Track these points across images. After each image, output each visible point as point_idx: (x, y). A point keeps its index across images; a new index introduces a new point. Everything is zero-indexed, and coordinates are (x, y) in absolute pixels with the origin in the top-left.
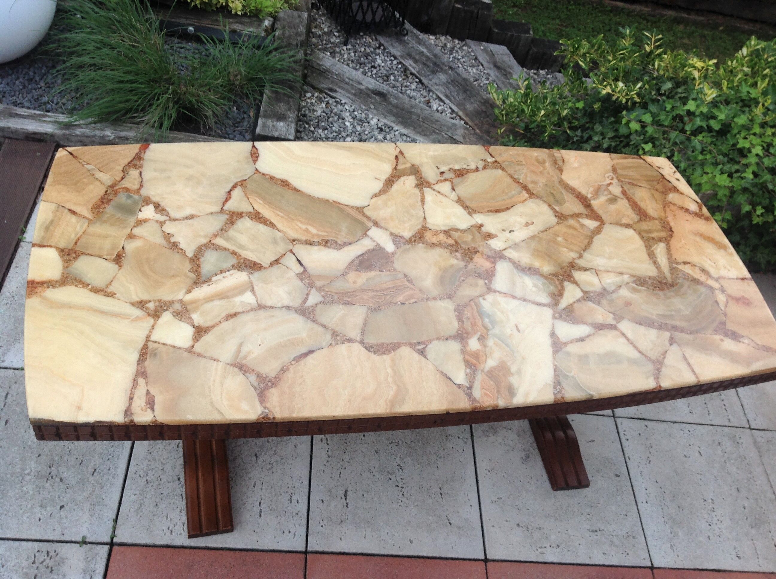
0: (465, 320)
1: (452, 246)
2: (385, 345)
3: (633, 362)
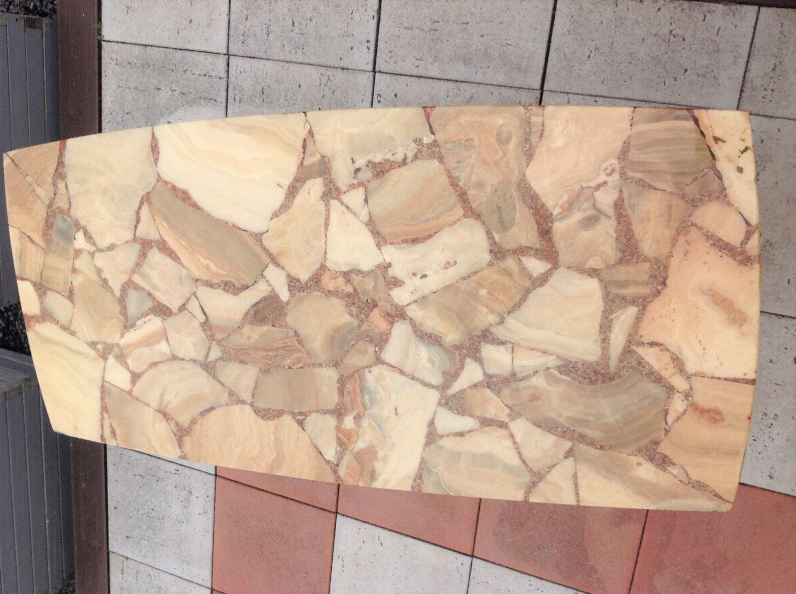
0: (345, 394)
1: (349, 295)
2: (271, 411)
3: (509, 469)
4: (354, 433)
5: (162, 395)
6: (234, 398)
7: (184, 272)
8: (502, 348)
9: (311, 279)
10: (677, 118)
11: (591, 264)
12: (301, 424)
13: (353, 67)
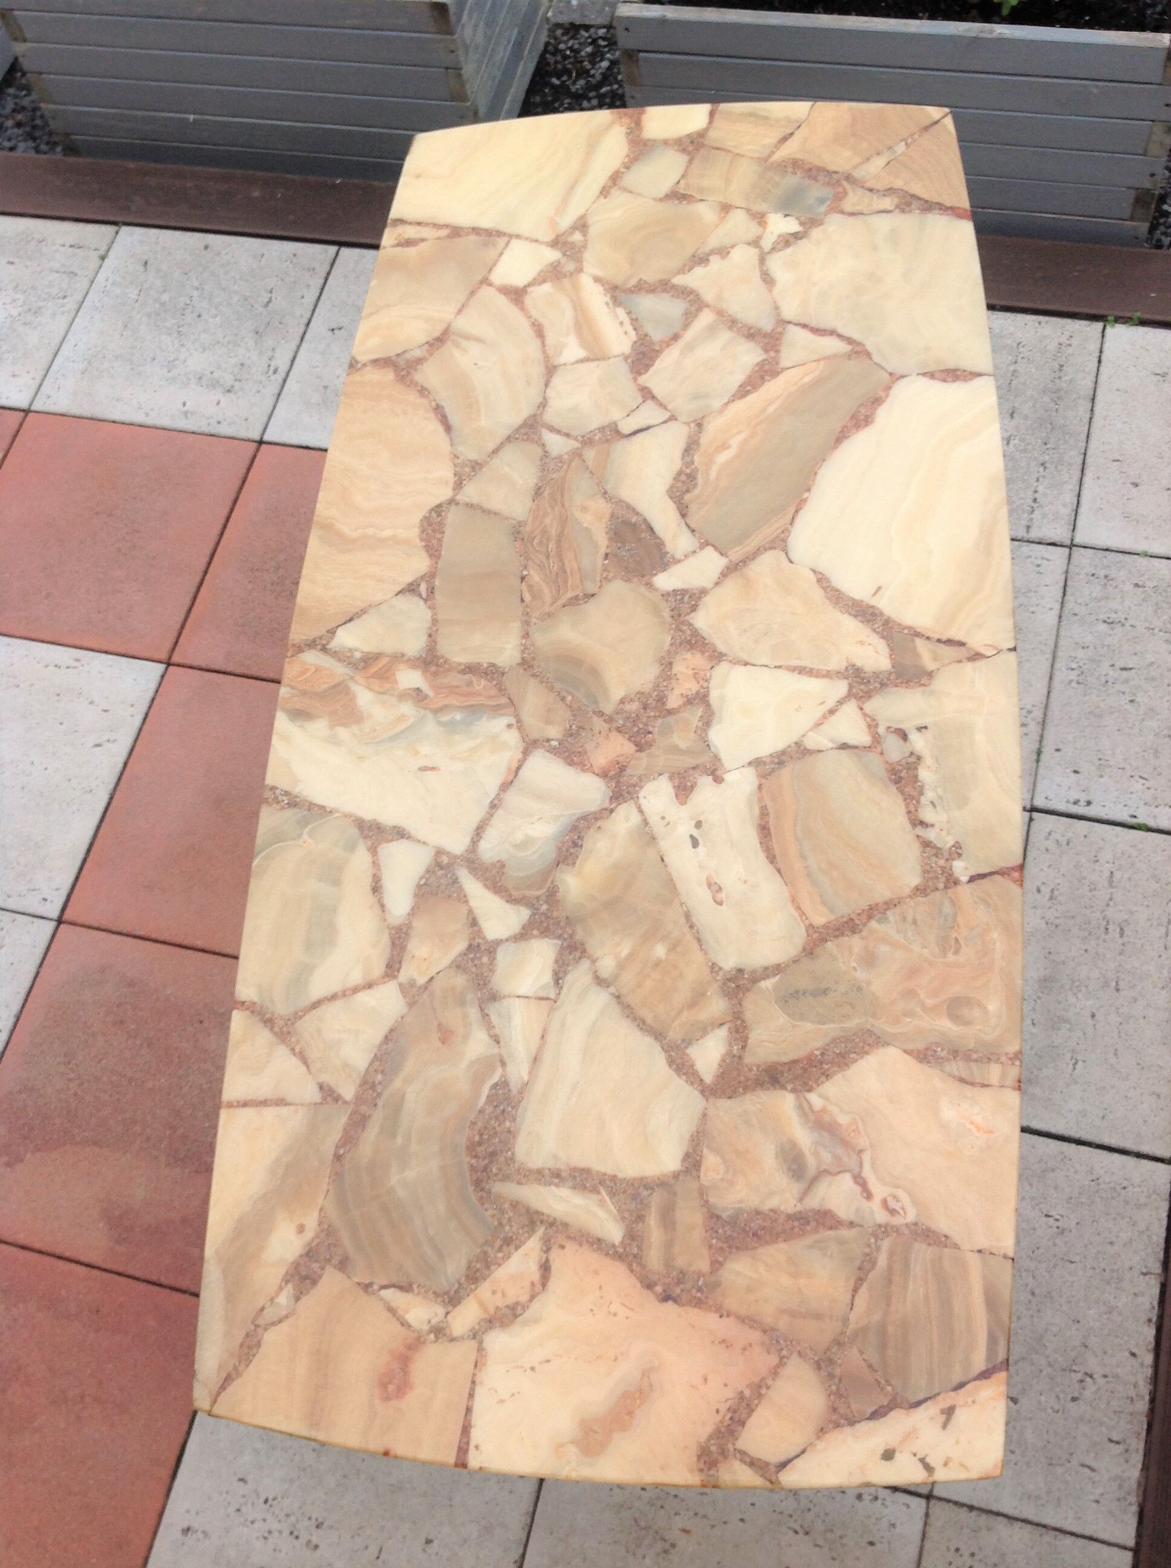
0: (467, 677)
1: (661, 700)
2: (440, 536)
3: (302, 975)
4: (387, 686)
5: (479, 340)
6: (467, 469)
7: (717, 404)
8: (548, 978)
9: (695, 633)
10: (992, 1340)
11: (710, 1161)
12: (411, 589)
13: (1041, 771)
